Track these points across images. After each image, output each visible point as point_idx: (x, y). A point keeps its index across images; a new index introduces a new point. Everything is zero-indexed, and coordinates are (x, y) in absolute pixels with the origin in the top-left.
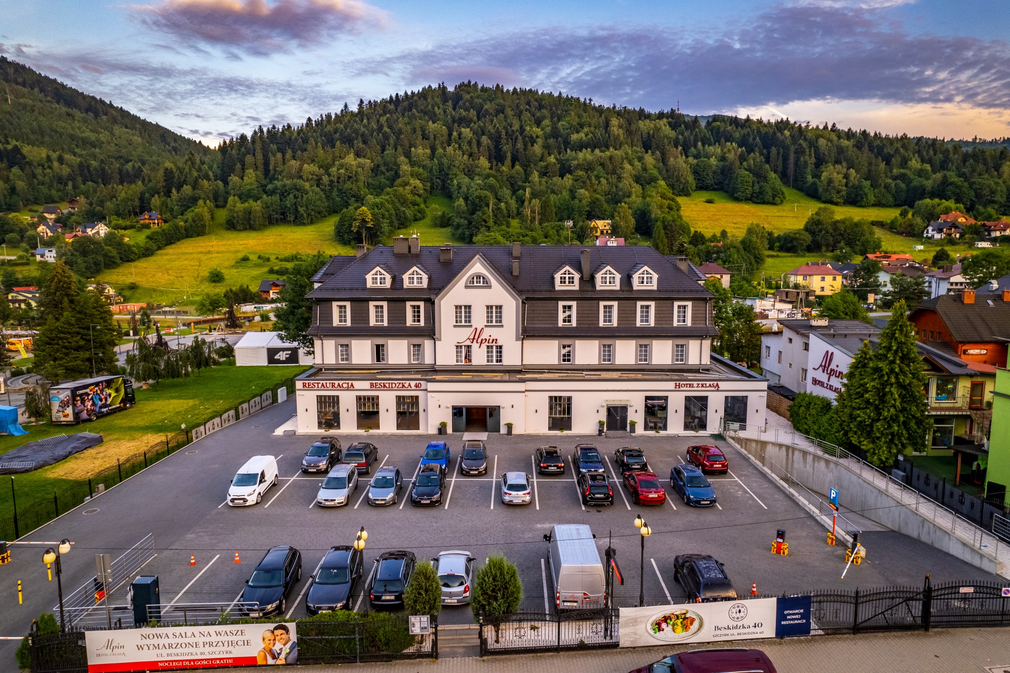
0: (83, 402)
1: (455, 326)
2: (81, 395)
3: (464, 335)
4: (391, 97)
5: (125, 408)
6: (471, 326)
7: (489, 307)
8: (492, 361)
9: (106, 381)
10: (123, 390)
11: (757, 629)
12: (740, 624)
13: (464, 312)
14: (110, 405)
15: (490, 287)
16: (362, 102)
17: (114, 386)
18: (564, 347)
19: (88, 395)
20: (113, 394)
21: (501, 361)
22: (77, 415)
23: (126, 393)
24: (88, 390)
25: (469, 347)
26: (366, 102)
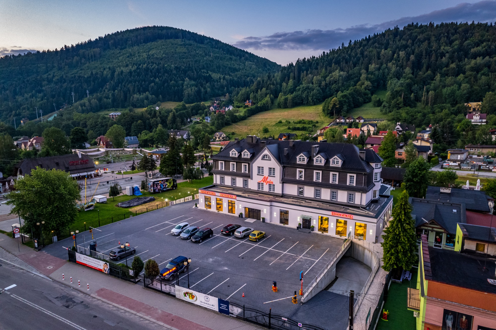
0: (157, 186)
1: (258, 175)
2: (156, 184)
3: (260, 179)
4: (366, 37)
5: (173, 189)
6: (263, 175)
7: (270, 168)
8: (271, 190)
9: (166, 180)
10: (172, 183)
11: (213, 307)
12: (208, 303)
13: (260, 169)
14: (167, 188)
15: (270, 160)
16: (351, 41)
17: (169, 181)
18: (300, 188)
19: (159, 184)
20: (168, 184)
21: (274, 191)
22: (154, 190)
23: (174, 184)
24: (159, 182)
25: (262, 184)
26: (353, 41)
